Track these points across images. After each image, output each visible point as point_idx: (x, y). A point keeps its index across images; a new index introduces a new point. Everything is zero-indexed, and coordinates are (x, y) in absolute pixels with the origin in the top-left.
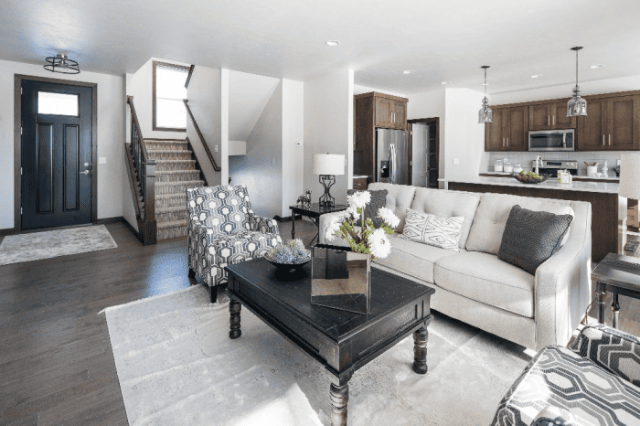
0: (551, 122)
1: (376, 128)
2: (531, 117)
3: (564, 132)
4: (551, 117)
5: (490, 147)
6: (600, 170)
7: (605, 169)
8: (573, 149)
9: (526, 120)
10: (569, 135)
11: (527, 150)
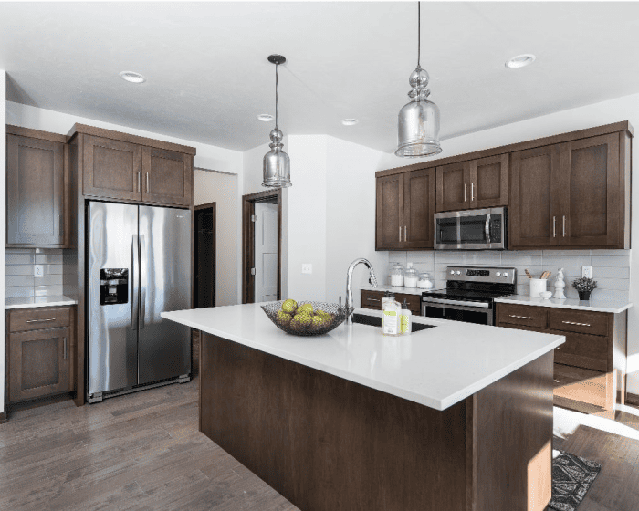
0: (469, 196)
1: (87, 202)
2: (440, 187)
3: (487, 213)
4: (469, 186)
5: (383, 244)
6: (550, 287)
7: (560, 284)
8: (502, 245)
9: (432, 193)
10: (495, 219)
11: (432, 248)
